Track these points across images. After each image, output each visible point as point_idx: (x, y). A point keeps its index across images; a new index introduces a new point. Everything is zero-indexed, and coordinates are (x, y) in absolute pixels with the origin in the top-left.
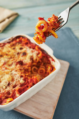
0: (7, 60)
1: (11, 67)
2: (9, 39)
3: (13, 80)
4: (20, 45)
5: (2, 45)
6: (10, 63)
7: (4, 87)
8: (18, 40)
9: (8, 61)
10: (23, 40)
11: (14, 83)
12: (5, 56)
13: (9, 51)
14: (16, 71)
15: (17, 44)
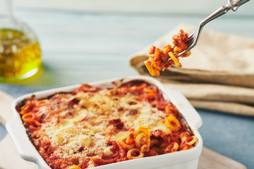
0: (92, 115)
1: (96, 127)
2: (113, 83)
3: (92, 145)
4: (133, 97)
5: (94, 89)
6: (97, 121)
7: (71, 152)
8: (134, 88)
9: (94, 118)
10: (145, 90)
11: (92, 150)
12: (91, 108)
13: (104, 103)
14: (104, 135)
15: (128, 94)
